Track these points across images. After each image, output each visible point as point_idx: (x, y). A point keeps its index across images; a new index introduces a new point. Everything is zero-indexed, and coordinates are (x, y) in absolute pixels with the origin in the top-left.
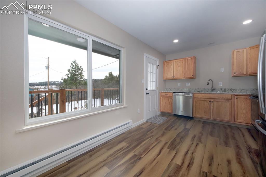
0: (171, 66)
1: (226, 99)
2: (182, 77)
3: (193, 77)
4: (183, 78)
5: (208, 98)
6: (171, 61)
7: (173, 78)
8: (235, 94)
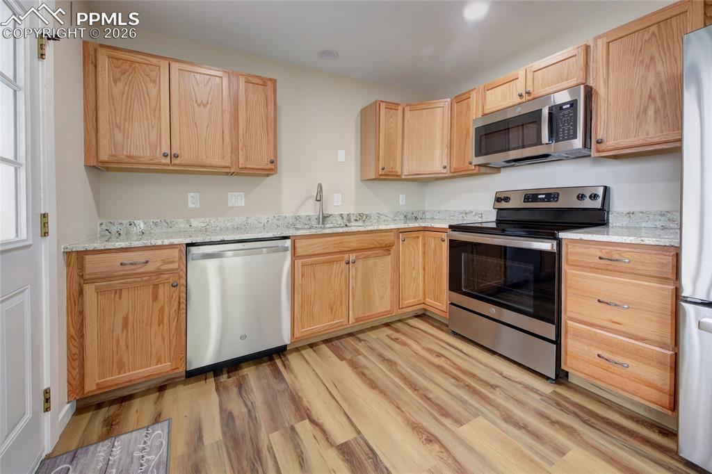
0: (154, 92)
1: (384, 245)
2: (221, 163)
3: (271, 166)
4: (228, 170)
5: (342, 249)
6: (154, 61)
7: (167, 160)
8: (399, 229)
